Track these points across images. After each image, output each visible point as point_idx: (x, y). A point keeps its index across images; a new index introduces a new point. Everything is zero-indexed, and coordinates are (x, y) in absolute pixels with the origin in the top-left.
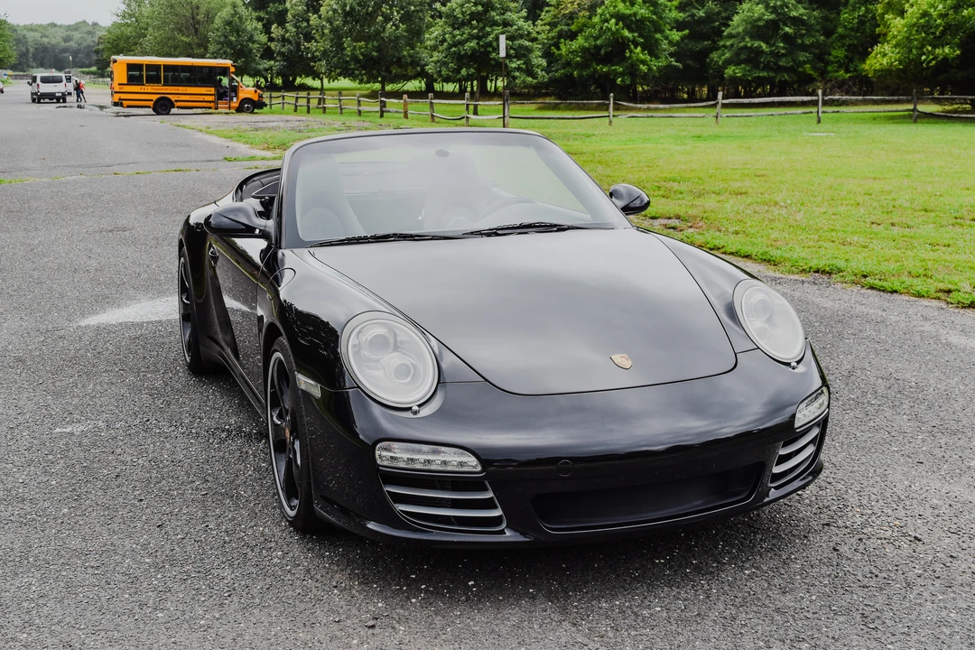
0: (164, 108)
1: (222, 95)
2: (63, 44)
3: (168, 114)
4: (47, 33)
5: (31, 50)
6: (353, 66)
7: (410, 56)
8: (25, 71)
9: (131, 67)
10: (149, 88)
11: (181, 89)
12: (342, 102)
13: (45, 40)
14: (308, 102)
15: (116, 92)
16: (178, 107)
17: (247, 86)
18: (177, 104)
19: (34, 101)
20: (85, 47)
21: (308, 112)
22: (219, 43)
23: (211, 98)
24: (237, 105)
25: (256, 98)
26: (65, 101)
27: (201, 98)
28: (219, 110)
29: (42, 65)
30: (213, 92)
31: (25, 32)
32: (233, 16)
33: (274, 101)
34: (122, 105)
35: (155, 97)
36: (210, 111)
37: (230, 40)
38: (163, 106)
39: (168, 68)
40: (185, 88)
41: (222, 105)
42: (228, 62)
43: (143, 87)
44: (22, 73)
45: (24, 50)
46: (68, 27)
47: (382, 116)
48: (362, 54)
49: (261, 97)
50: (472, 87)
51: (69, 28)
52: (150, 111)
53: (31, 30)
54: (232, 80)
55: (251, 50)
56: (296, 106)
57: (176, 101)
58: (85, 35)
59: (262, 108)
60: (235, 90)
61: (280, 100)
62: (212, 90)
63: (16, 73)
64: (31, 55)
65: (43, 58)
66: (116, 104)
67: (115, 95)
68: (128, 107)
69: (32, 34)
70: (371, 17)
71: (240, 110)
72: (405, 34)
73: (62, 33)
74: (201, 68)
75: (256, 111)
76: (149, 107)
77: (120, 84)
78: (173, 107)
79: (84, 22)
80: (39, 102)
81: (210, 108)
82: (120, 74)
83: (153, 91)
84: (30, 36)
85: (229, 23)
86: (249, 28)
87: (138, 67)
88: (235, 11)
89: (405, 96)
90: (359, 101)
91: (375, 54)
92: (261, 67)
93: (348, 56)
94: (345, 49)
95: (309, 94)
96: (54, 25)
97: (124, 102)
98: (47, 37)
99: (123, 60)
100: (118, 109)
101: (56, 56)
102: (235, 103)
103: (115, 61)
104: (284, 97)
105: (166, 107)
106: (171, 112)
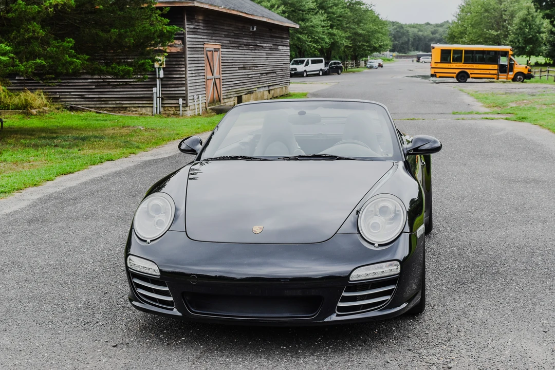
0: (463, 78)
1: (503, 69)
2: (431, 36)
3: (465, 82)
4: (422, 29)
5: (411, 39)
8: (405, 53)
9: (443, 52)
10: (454, 65)
11: (475, 66)
13: (420, 33)
15: (432, 68)
16: (472, 78)
17: (521, 64)
18: (471, 76)
22: (516, 34)
23: (495, 72)
24: (512, 77)
25: (526, 72)
27: (488, 72)
28: (500, 80)
29: (417, 49)
30: (496, 68)
32: (527, 15)
33: (543, 74)
34: (436, 76)
35: (457, 71)
36: (493, 80)
37: (524, 32)
38: (462, 77)
39: (467, 52)
40: (477, 65)
41: (503, 77)
42: (508, 48)
43: (450, 64)
44: (404, 55)
45: (406, 40)
49: (530, 71)
51: (437, 25)
52: (455, 80)
53: (413, 27)
54: (511, 59)
57: (471, 74)
59: (530, 79)
60: (511, 67)
61: (546, 73)
62: (496, 67)
63: (401, 54)
64: (410, 43)
66: (432, 76)
67: (432, 69)
68: (440, 77)
69: (413, 29)
71: (514, 80)
73: (431, 29)
74: (489, 52)
75: (525, 80)
76: (453, 77)
77: (435, 63)
78: (469, 77)
81: (494, 78)
82: (436, 55)
83: (457, 67)
84: (411, 30)
85: (525, 20)
86: (538, 23)
87: (448, 51)
88: (528, 12)
96: (428, 24)
97: (437, 74)
98: (422, 31)
99: (439, 47)
100: (434, 79)
101: (426, 44)
102: (511, 75)
103: (434, 48)
104: (548, 71)
105: (464, 77)
106: (467, 81)
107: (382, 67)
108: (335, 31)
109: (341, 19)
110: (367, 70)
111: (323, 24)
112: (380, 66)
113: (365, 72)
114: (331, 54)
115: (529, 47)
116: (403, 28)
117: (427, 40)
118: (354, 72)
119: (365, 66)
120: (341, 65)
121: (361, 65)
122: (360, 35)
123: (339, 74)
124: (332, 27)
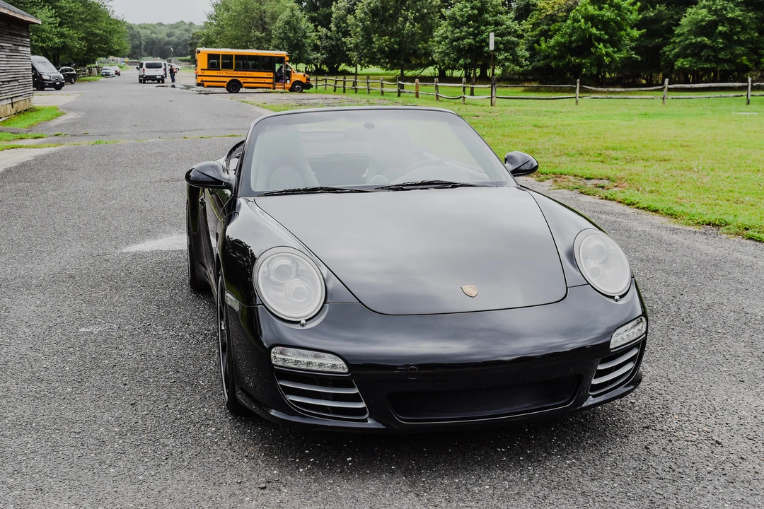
1: (279, 78)
2: (167, 39)
3: (237, 92)
4: (155, 30)
5: (143, 43)
6: (379, 56)
7: (424, 49)
9: (211, 56)
10: (223, 73)
11: (248, 74)
12: (370, 84)
13: (154, 36)
14: (344, 84)
15: (199, 75)
16: (245, 87)
17: (299, 72)
18: (244, 85)
19: (140, 81)
20: (183, 41)
21: (344, 92)
22: (281, 38)
23: (271, 81)
24: (290, 86)
25: (304, 81)
26: (163, 82)
27: (263, 80)
28: (276, 90)
29: (151, 54)
30: (272, 76)
31: (139, 30)
32: (291, 17)
33: (319, 83)
34: (203, 85)
35: (228, 80)
36: (269, 90)
37: (289, 36)
38: (234, 87)
39: (239, 57)
40: (251, 73)
41: (279, 86)
42: (284, 53)
43: (219, 72)
44: (136, 61)
45: (138, 43)
46: (172, 25)
47: (399, 96)
48: (387, 46)
49: (308, 80)
50: (475, 73)
52: (224, 90)
53: (145, 28)
55: (304, 44)
56: (335, 87)
57: (244, 83)
58: (184, 32)
59: (309, 89)
60: (289, 74)
61: (324, 83)
62: (271, 75)
63: (132, 61)
64: (143, 47)
65: (152, 49)
66: (199, 85)
67: (198, 77)
68: (208, 87)
69: (144, 31)
70: (394, 18)
71: (292, 90)
72: (420, 31)
73: (166, 30)
74: (263, 57)
75: (304, 90)
76: (223, 87)
77: (202, 70)
78: (242, 87)
79: (182, 22)
80: (144, 83)
81: (269, 88)
82: (202, 61)
83: (227, 75)
84: (142, 32)
85: (288, 23)
86: (303, 26)
87: (216, 56)
88: (292, 13)
89: (417, 80)
90: (382, 84)
91: (396, 46)
92: (311, 57)
93: (376, 48)
94: (373, 42)
95: (345, 78)
96: (161, 24)
97: (205, 83)
98: (156, 33)
99: (205, 51)
100: (200, 88)
101: (161, 48)
102: (289, 84)
103: (199, 52)
104: (326, 80)
105: (236, 87)
106: (240, 91)
107: (119, 75)
108: (65, 30)
109: (72, 14)
110: (103, 79)
111: (50, 20)
112: (118, 73)
113: (102, 82)
114: (58, 59)
115: (296, 54)
116: (133, 29)
117: (162, 43)
118: (89, 81)
119: (98, 73)
120: (75, 72)
121: (93, 72)
122: (97, 35)
123: (72, 83)
124: (61, 24)
